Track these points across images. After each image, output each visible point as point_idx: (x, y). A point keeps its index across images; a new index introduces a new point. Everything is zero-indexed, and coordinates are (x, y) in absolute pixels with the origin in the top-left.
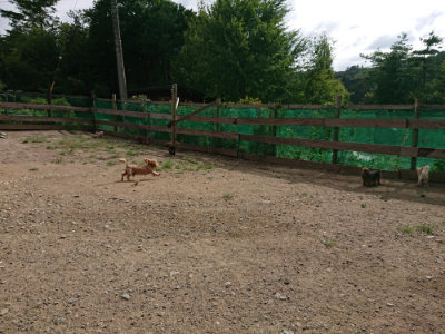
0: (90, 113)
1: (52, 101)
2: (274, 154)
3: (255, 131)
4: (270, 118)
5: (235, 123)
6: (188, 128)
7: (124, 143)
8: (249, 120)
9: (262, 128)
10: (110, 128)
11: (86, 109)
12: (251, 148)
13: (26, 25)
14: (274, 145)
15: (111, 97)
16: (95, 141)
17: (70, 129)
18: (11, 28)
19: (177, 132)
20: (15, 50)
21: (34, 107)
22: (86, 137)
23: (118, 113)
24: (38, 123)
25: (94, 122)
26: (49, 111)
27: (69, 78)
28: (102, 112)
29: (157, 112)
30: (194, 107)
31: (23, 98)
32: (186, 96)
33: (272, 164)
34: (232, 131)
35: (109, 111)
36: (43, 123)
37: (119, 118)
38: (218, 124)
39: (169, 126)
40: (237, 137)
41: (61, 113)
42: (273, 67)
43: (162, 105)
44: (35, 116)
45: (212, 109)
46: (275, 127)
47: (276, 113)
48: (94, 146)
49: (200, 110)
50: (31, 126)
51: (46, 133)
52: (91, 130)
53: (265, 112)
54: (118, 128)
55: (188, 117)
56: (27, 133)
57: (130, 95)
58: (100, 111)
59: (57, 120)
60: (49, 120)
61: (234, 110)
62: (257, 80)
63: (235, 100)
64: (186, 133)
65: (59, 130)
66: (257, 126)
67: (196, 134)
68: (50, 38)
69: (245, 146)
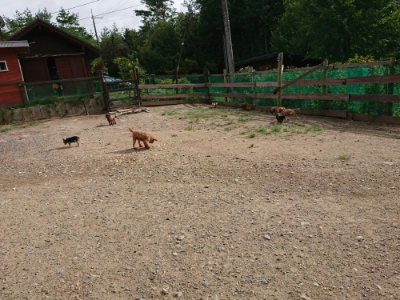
0: (206, 87)
1: (180, 80)
2: (390, 113)
3: (367, 90)
4: (386, 74)
5: (344, 83)
6: (292, 93)
7: (234, 111)
8: (360, 79)
9: (375, 88)
10: (222, 99)
11: (203, 85)
12: (364, 107)
13: (153, 20)
14: (391, 104)
15: (222, 73)
16: (211, 111)
17: (191, 102)
18: (142, 25)
19: (282, 97)
20: (147, 41)
21: (164, 86)
22: (205, 108)
23: (227, 85)
24: (170, 99)
25: (209, 95)
26: (177, 89)
27: (186, 60)
28: (215, 86)
29: (262, 81)
30: (299, 72)
31: (156, 80)
32: (290, 62)
33: (388, 124)
34: (340, 92)
35: (220, 85)
36: (173, 99)
37: (228, 90)
38: (325, 87)
39: (275, 93)
40: (346, 98)
41: (186, 90)
43: (266, 74)
44: (167, 94)
45: (320, 71)
46: (391, 85)
47: (393, 70)
48: (212, 115)
49: (305, 75)
50: (165, 102)
51: (175, 107)
52: (208, 102)
53: (380, 70)
54: (229, 100)
55: (293, 83)
56: (163, 108)
57: (237, 69)
58: (214, 85)
59: (183, 96)
60: (178, 96)
61: (342, 71)
63: (344, 61)
64: (290, 97)
65: (184, 104)
66: (370, 85)
67: (301, 97)
68: (169, 28)
69: (357, 106)
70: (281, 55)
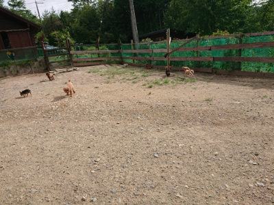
0: (119, 53)
1: (100, 48)
2: (240, 69)
3: (225, 54)
4: (237, 43)
5: (210, 50)
6: (177, 57)
7: (139, 69)
8: (219, 47)
9: (231, 51)
10: (131, 61)
11: (117, 51)
12: (223, 66)
13: (80, 4)
14: (240, 63)
15: (130, 42)
16: (124, 70)
17: (110, 63)
18: (73, 8)
19: (170, 60)
20: (76, 20)
21: (89, 52)
22: (118, 67)
23: (134, 51)
24: (94, 61)
25: (122, 58)
26: (99, 54)
27: (106, 33)
28: (125, 52)
29: (157, 48)
30: (181, 42)
31: (84, 47)
32: (175, 35)
33: (239, 76)
34: (207, 56)
35: (129, 51)
36: (96, 61)
37: (135, 55)
38: (197, 52)
39: (165, 56)
40: (211, 60)
41: (105, 55)
42: (236, 7)
43: (160, 43)
44: (92, 58)
45: (194, 41)
46: (240, 50)
47: (241, 41)
48: (124, 73)
49: (185, 44)
50: (90, 63)
51: (98, 67)
52: (121, 63)
53: (233, 40)
54: (135, 61)
55: (177, 49)
56: (89, 68)
57: (140, 39)
59: (103, 59)
60: (99, 59)
61: (209, 41)
62: (224, 17)
63: (210, 34)
64: (176, 59)
65: (105, 64)
66: (227, 50)
67: (183, 59)
68: (93, 11)
69: (218, 65)
70: (168, 30)
